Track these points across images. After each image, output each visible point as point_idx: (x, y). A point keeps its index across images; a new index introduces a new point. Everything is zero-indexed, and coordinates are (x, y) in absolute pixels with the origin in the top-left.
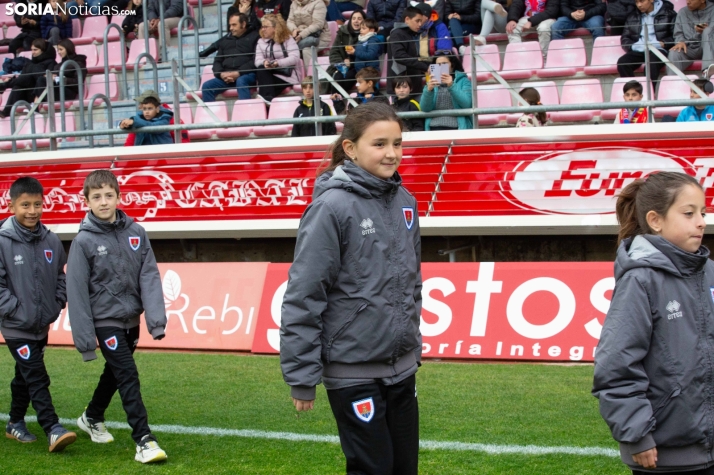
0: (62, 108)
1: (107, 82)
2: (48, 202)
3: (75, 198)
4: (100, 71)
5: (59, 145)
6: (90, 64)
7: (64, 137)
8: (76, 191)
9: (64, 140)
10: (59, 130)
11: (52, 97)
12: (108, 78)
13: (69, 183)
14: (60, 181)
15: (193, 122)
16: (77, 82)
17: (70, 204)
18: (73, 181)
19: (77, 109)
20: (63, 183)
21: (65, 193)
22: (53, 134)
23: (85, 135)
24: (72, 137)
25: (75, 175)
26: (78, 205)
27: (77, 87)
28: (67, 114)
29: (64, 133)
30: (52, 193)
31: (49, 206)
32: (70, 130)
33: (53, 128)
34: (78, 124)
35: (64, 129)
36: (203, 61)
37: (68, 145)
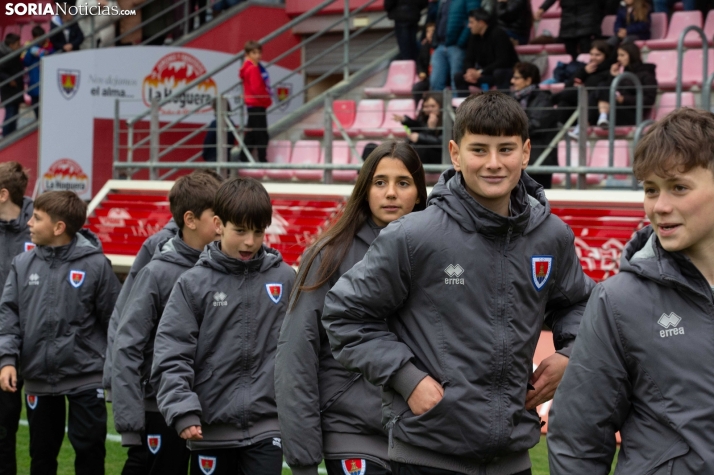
0: (611, 136)
3: (596, 253)
4: (670, 89)
6: (664, 76)
8: (598, 244)
9: (610, 177)
12: (680, 100)
13: (592, 233)
14: (581, 230)
16: (634, 103)
17: (588, 260)
18: (598, 231)
20: (585, 232)
21: (585, 245)
25: (601, 223)
26: (598, 262)
28: (617, 143)
35: (611, 163)
37: (615, 182)
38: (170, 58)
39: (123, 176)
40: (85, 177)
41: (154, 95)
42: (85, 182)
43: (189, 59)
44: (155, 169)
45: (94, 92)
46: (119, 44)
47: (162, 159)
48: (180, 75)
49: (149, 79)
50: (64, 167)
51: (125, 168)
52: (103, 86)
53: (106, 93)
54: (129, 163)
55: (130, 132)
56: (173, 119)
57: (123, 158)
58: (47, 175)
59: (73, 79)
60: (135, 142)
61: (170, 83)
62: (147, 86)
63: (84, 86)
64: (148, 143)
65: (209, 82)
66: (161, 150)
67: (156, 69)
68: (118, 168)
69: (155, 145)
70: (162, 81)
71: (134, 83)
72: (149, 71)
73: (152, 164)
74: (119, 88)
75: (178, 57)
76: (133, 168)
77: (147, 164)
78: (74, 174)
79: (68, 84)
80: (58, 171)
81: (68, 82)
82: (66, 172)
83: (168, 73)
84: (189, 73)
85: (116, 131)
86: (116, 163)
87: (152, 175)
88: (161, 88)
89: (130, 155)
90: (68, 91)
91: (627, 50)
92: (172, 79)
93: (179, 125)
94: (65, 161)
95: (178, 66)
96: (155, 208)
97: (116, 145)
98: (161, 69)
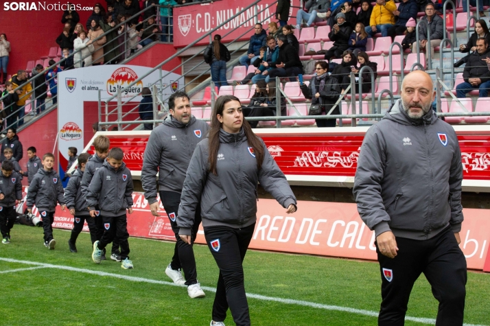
0: (360, 98)
1: (391, 82)
2: (349, 161)
4: (386, 74)
5: (357, 123)
6: (380, 69)
7: (361, 117)
9: (360, 120)
10: (358, 113)
11: (354, 90)
12: (391, 79)
15: (448, 111)
19: (370, 99)
22: (354, 116)
23: (375, 117)
24: (366, 118)
27: (371, 84)
28: (363, 102)
29: (361, 115)
30: (352, 155)
31: (349, 164)
32: (365, 113)
33: (354, 111)
34: (371, 110)
35: (361, 112)
36: (456, 70)
37: (363, 123)
38: (120, 70)
39: (103, 130)
40: (80, 130)
41: (112, 89)
42: (80, 133)
43: (129, 71)
44: (120, 124)
45: (83, 88)
46: (94, 65)
47: (124, 119)
48: (125, 78)
49: (110, 80)
50: (70, 126)
51: (104, 125)
52: (88, 85)
53: (89, 89)
54: (107, 122)
55: (107, 106)
56: (126, 100)
57: (103, 120)
58: (62, 130)
59: (73, 82)
60: (109, 112)
61: (120, 83)
62: (109, 85)
63: (78, 86)
64: (116, 111)
65: (140, 81)
66: (123, 115)
67: (113, 76)
68: (101, 125)
69: (120, 112)
70: (116, 82)
71: (103, 83)
72: (110, 77)
73: (119, 122)
74: (95, 86)
75: (124, 69)
76: (108, 125)
77: (116, 122)
78: (75, 129)
79: (71, 85)
80: (67, 128)
81: (71, 84)
82: (71, 129)
83: (119, 78)
84: (129, 77)
85: (100, 106)
86: (100, 123)
87: (119, 128)
88: (115, 85)
89: (107, 118)
90: (71, 88)
91: (363, 56)
92: (121, 80)
93: (129, 102)
94: (70, 123)
95: (123, 74)
96: (122, 144)
97: (100, 114)
98: (115, 75)
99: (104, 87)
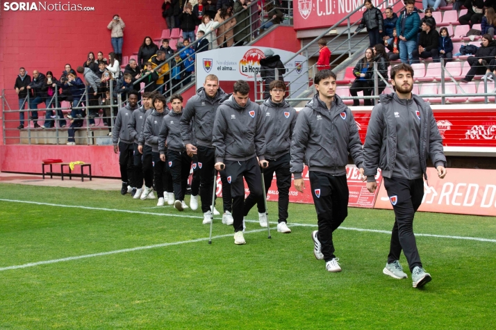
38: (250, 52)
41: (244, 69)
43: (259, 52)
45: (219, 69)
48: (255, 59)
49: (242, 61)
52: (223, 66)
53: (224, 69)
59: (209, 62)
61: (251, 63)
62: (241, 65)
63: (214, 66)
67: (245, 57)
70: (248, 62)
71: (236, 63)
74: (229, 66)
75: (254, 51)
79: (208, 66)
81: (208, 64)
83: (250, 58)
84: (259, 58)
89: (262, 96)
90: (208, 69)
92: (252, 61)
95: (254, 55)
98: (247, 57)
99: (237, 67)
